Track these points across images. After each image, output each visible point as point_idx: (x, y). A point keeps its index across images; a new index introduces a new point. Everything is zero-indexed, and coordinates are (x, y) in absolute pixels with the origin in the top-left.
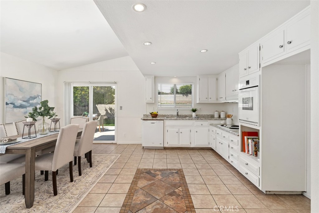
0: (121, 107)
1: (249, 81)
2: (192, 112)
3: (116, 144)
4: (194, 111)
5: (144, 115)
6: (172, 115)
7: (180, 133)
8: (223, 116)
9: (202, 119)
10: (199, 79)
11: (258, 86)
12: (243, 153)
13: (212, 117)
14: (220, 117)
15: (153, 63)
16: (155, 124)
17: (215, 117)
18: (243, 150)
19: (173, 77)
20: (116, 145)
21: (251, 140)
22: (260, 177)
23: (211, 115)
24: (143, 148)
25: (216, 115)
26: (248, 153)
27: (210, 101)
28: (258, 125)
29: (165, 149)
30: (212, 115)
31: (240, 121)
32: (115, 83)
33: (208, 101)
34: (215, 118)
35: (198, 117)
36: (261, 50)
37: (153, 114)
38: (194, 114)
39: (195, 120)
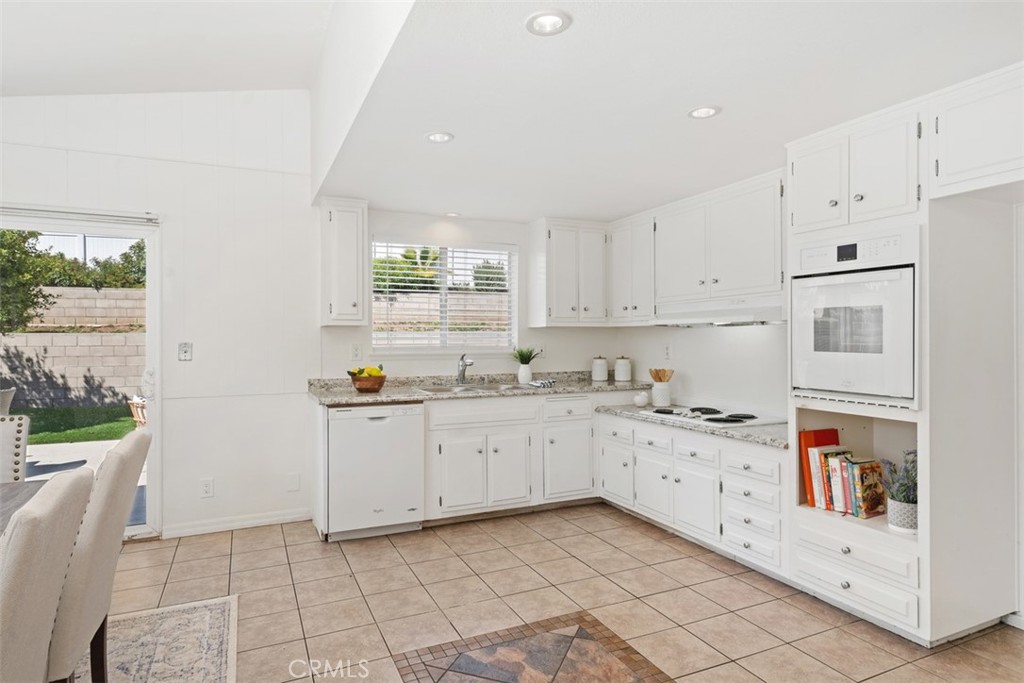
0: (185, 347)
1: (855, 245)
2: (519, 363)
3: (157, 539)
4: (525, 358)
5: (311, 384)
6: (438, 378)
7: (491, 453)
8: (622, 374)
9: (569, 389)
10: (546, 234)
11: (912, 265)
12: (805, 510)
13: (585, 379)
14: (611, 377)
15: (437, 137)
16: (388, 420)
17: (594, 378)
18: (805, 497)
19: (445, 218)
20: (155, 545)
21: (841, 462)
22: (925, 595)
23: (579, 372)
24: (326, 540)
25: (599, 374)
26: (828, 509)
27: (584, 320)
28: (914, 405)
29: (429, 528)
30: (582, 373)
31: (797, 392)
32: (150, 220)
33: (579, 322)
34: (595, 385)
35: (553, 384)
36: (923, 135)
37: (365, 375)
38: (524, 372)
39: (544, 397)
